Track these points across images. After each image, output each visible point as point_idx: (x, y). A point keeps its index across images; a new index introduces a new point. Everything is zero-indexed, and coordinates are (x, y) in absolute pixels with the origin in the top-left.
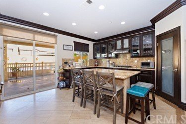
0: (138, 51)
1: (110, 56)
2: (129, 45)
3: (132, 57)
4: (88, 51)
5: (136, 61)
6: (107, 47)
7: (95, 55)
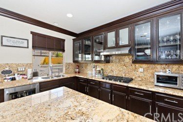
0: (148, 52)
1: (97, 58)
2: (130, 40)
3: (135, 62)
4: (63, 51)
5: (141, 70)
6: (92, 44)
7: (75, 56)
